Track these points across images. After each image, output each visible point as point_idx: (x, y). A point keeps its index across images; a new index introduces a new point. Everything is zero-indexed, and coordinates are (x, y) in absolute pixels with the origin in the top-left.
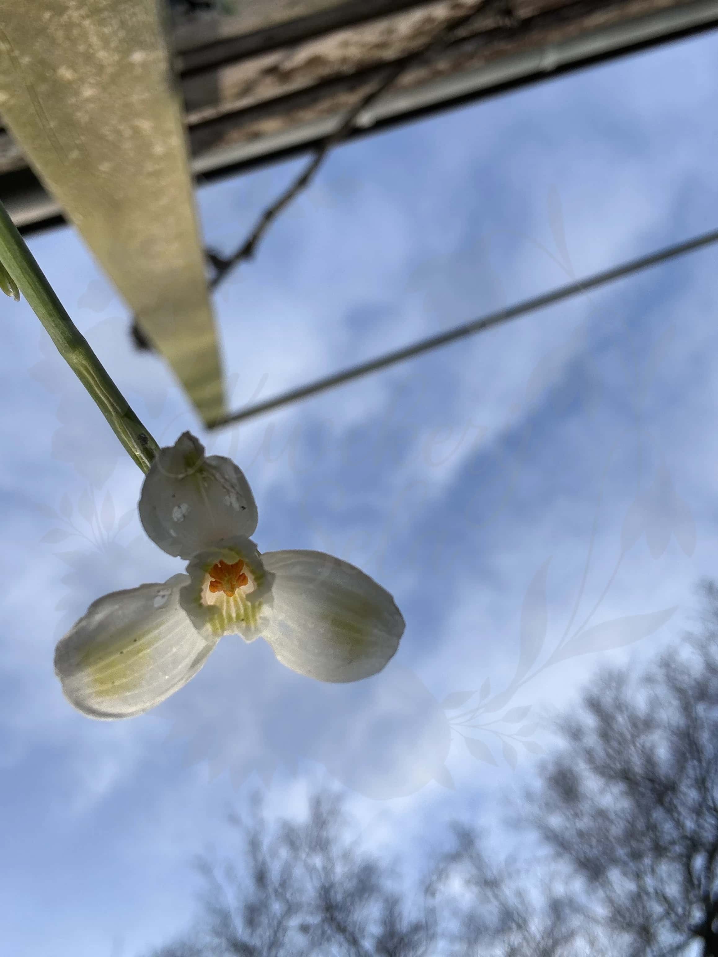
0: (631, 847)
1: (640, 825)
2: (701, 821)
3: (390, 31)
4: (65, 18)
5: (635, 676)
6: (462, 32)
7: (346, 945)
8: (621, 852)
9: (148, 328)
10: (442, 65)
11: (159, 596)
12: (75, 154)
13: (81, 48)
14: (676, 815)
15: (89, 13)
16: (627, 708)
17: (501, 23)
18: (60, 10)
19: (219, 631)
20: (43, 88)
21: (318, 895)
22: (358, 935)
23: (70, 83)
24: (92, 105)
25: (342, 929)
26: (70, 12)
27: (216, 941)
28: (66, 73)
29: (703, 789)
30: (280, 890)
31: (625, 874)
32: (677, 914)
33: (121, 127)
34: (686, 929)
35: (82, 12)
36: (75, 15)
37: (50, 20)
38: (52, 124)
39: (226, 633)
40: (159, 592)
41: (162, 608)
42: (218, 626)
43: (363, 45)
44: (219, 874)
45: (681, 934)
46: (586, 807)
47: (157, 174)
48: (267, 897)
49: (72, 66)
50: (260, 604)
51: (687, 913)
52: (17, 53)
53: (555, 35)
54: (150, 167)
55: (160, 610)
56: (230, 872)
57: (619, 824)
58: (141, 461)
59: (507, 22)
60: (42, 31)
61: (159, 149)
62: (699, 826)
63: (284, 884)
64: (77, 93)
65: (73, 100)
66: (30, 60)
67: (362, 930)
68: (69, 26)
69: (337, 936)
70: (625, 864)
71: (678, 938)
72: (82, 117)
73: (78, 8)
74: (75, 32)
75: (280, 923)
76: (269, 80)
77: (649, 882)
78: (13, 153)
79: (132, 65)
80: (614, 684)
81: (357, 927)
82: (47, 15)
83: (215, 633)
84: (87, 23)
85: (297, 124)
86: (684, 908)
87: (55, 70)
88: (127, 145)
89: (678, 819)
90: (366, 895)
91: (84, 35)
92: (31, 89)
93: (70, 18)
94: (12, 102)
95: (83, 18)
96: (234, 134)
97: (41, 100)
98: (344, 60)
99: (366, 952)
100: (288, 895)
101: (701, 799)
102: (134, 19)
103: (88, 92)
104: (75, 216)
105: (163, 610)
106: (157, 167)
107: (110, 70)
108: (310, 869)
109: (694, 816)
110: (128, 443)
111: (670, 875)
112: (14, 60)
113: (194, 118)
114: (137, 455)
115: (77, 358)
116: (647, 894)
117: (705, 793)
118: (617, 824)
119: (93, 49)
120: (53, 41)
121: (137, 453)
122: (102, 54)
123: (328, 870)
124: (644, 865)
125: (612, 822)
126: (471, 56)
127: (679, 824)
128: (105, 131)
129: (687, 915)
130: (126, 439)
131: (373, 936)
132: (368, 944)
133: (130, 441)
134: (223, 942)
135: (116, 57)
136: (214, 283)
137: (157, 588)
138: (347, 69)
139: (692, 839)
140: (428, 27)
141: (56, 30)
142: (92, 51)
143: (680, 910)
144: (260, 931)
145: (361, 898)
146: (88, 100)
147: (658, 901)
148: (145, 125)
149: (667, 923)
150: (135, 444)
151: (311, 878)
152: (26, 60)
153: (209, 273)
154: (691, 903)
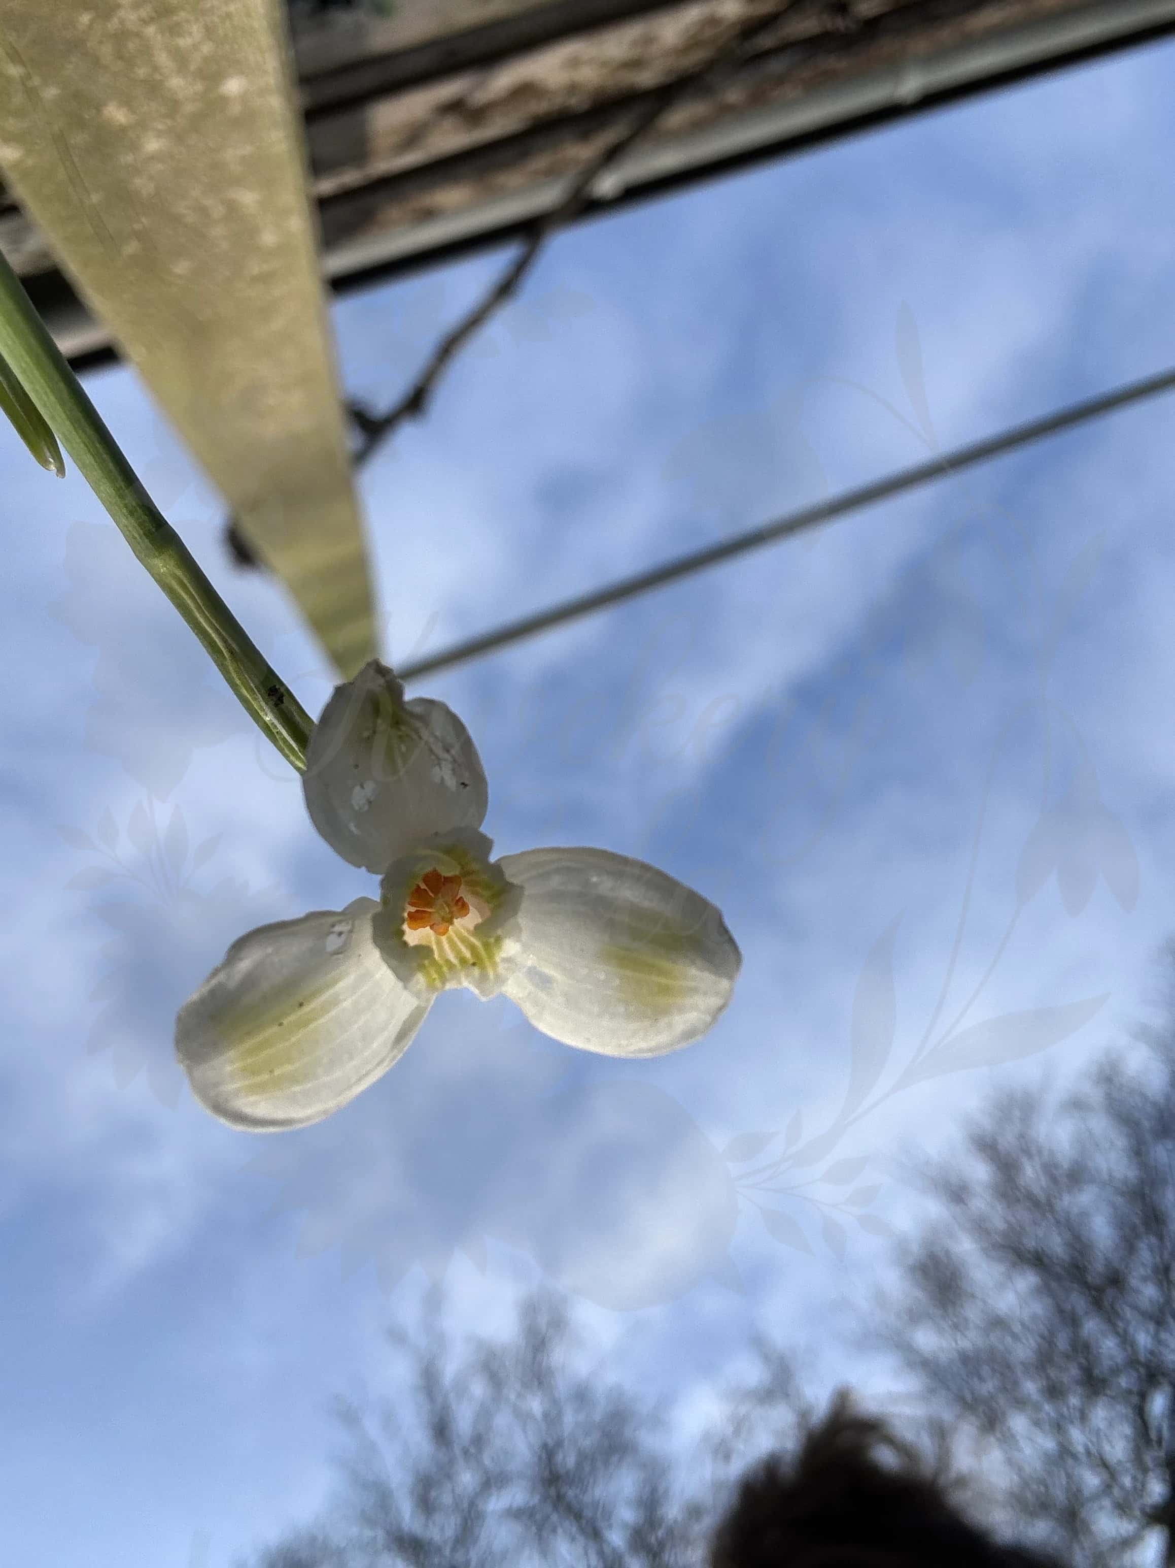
0: (1048, 1377)
1: (1062, 1342)
2: (1163, 1335)
3: (648, 41)
4: (113, 24)
5: (1053, 1099)
6: (766, 41)
7: (581, 1540)
8: (1031, 1387)
9: (253, 531)
10: (734, 95)
11: (332, 933)
12: (131, 248)
13: (142, 72)
14: (1120, 1324)
15: (154, 15)
16: (1040, 1152)
17: (829, 25)
18: (107, 11)
19: (438, 983)
20: (79, 139)
21: (536, 1459)
22: (601, 1524)
23: (123, 129)
24: (160, 166)
25: (575, 1513)
26: (122, 13)
27: (368, 1533)
28: (117, 114)
29: (1165, 1284)
30: (472, 1450)
31: (1037, 1423)
32: (1122, 1488)
33: (208, 202)
34: (1137, 1513)
35: (144, 13)
36: (129, 16)
37: (90, 26)
38: (95, 198)
39: (448, 986)
40: (333, 926)
41: (338, 954)
42: (435, 976)
43: (604, 64)
44: (372, 1427)
45: (1130, 1522)
46: (972, 1313)
47: (265, 279)
48: (451, 1462)
49: (127, 102)
50: (498, 940)
51: (1139, 1485)
52: (36, 81)
53: (920, 44)
54: (255, 267)
55: (336, 956)
56: (389, 1421)
57: (1027, 1339)
58: (275, 731)
59: (840, 24)
60: (77, 45)
61: (269, 238)
62: (1159, 1342)
63: (479, 1441)
64: (135, 147)
65: (128, 158)
66: (59, 91)
67: (608, 1515)
68: (121, 37)
69: (567, 1524)
70: (1037, 1408)
71: (1126, 1527)
72: (143, 185)
73: (136, 6)
74: (132, 46)
75: (472, 1504)
76: (449, 123)
77: (1077, 1437)
78: (32, 244)
79: (224, 100)
80: (1017, 1113)
81: (600, 1510)
82: (85, 18)
83: (431, 987)
84: (150, 30)
85: (497, 194)
86: (1134, 1478)
87: (99, 108)
88: (218, 231)
89: (1125, 1331)
90: (615, 1459)
91: (146, 50)
92: (59, 140)
93: (122, 22)
94: (30, 162)
95: (145, 22)
96: (393, 212)
97: (76, 159)
98: (573, 88)
99: (614, 1550)
100: (487, 1461)
101: (1161, 1300)
102: (228, 24)
103: (153, 145)
104: (133, 349)
105: (340, 956)
106: (266, 267)
107: (189, 108)
108: (523, 1417)
109: (1152, 1327)
110: (253, 703)
111: (1111, 1425)
112: (31, 94)
113: (327, 186)
114: (267, 722)
115: (165, 565)
116: (1074, 1456)
117: (1169, 1289)
118: (1024, 1341)
119: (161, 74)
120: (96, 62)
121: (267, 719)
122: (176, 83)
123: (552, 1419)
124: (1068, 1408)
125: (1015, 1336)
126: (780, 81)
127: (1125, 1340)
128: (182, 208)
129: (1140, 1489)
130: (248, 696)
131: (625, 1526)
132: (616, 1538)
133: (255, 699)
134: (380, 1534)
135: (199, 87)
136: (360, 458)
137: (331, 920)
138: (576, 102)
139: (1147, 1366)
140: (708, 33)
141: (101, 42)
142: (157, 77)
143: (1127, 1481)
144: (438, 1517)
145: (606, 1463)
146: (152, 158)
147: (1092, 1467)
148: (248, 198)
149: (1107, 1503)
150: (263, 704)
151: (524, 1431)
152: (51, 93)
153: (352, 440)
154: (1145, 1470)
